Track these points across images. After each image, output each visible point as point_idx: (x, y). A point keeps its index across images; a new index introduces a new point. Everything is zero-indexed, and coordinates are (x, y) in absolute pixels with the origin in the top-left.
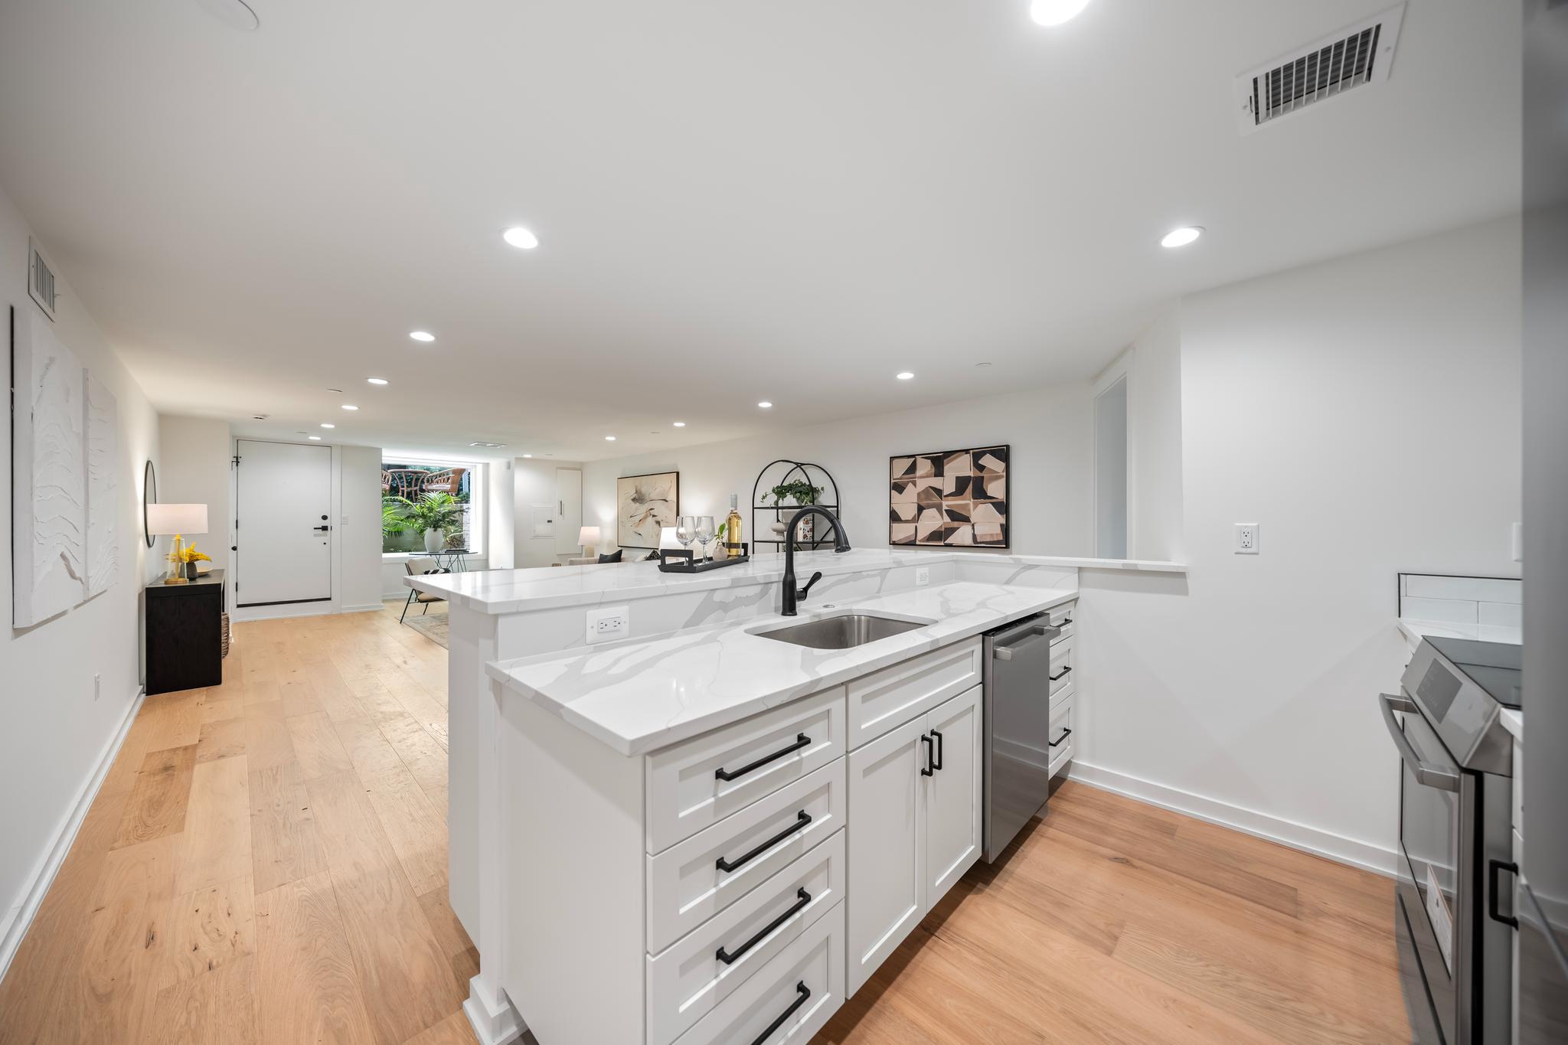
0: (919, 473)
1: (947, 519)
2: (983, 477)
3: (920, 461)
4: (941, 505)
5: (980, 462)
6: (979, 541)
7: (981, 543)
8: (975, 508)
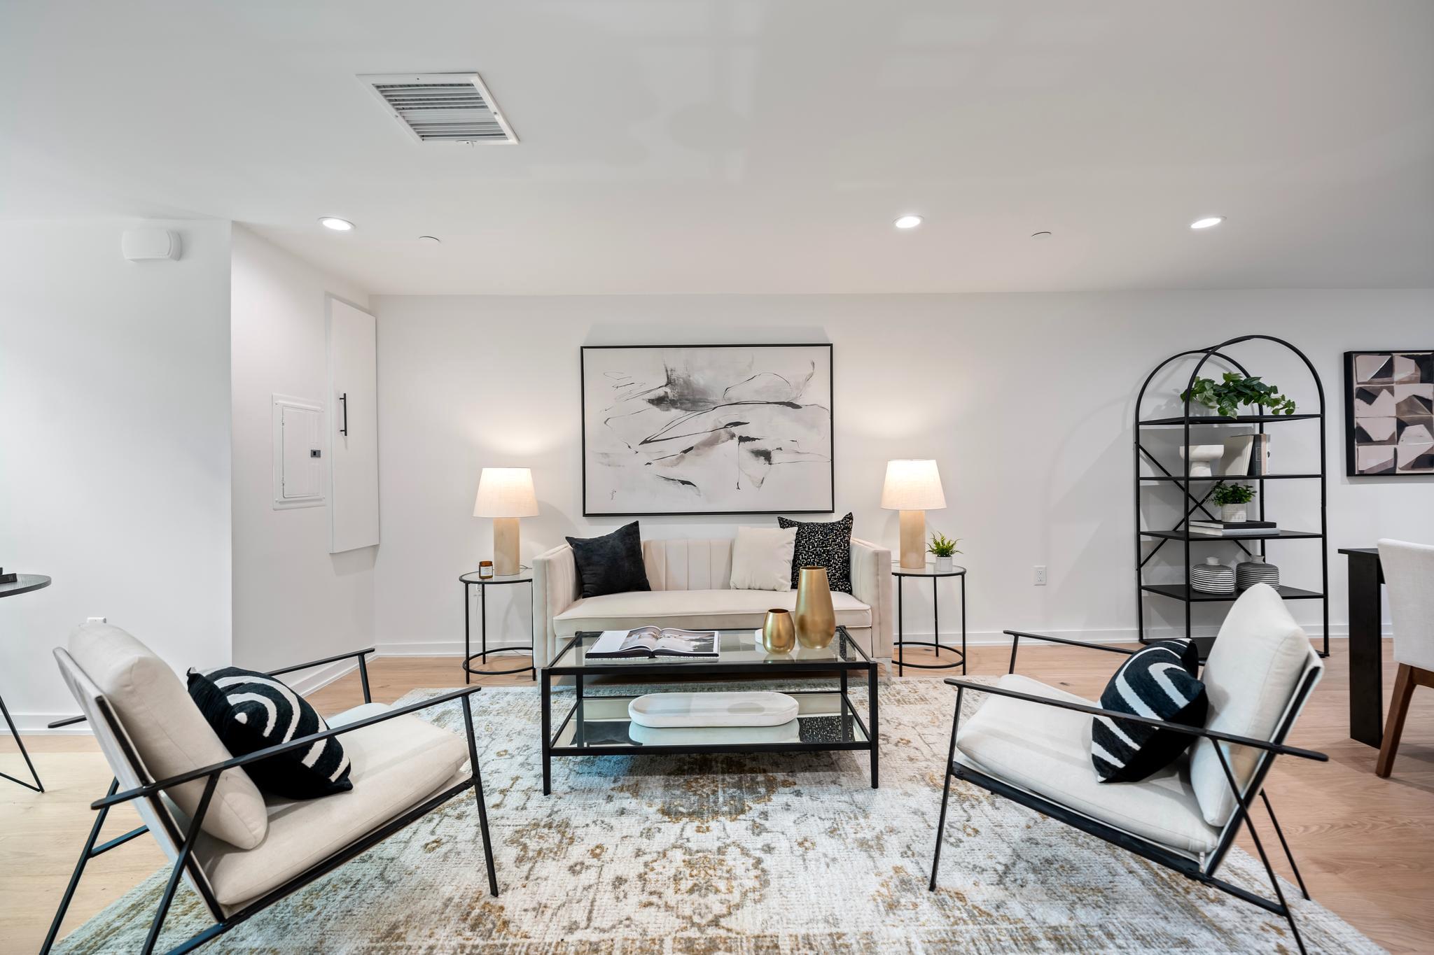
0: (1397, 376)
3: (1399, 361)
4: (1431, 420)
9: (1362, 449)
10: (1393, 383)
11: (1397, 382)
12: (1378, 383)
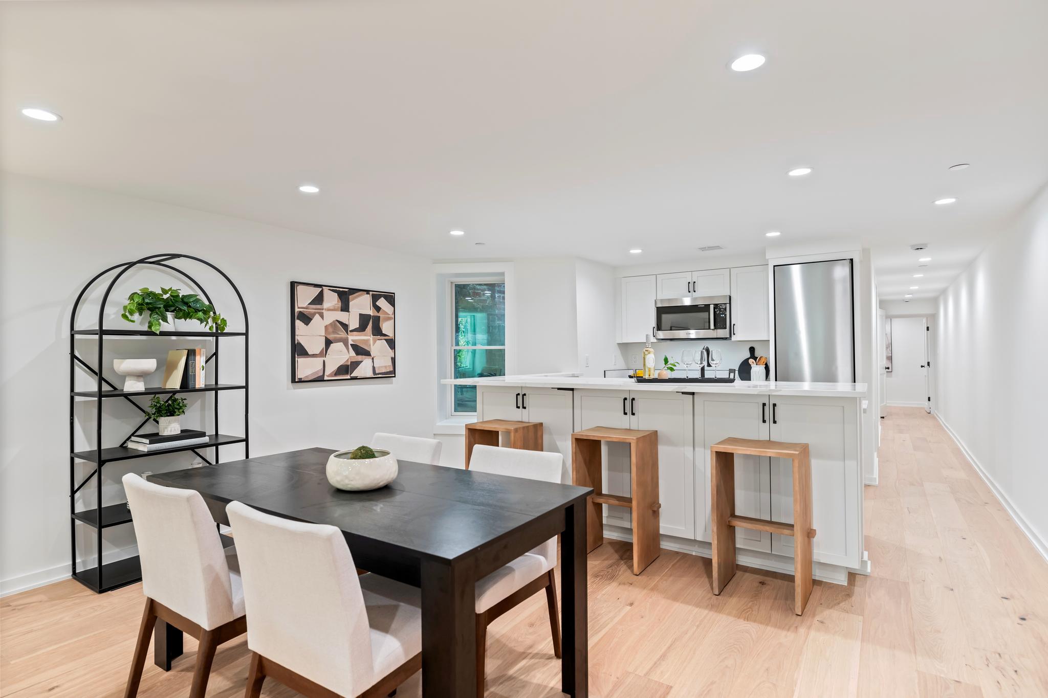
0: (326, 305)
1: (353, 353)
2: (380, 317)
3: (326, 291)
4: (347, 339)
5: (377, 303)
6: (377, 372)
7: (378, 374)
8: (373, 345)
9: (301, 361)
10: (323, 309)
11: (325, 309)
12: (313, 309)
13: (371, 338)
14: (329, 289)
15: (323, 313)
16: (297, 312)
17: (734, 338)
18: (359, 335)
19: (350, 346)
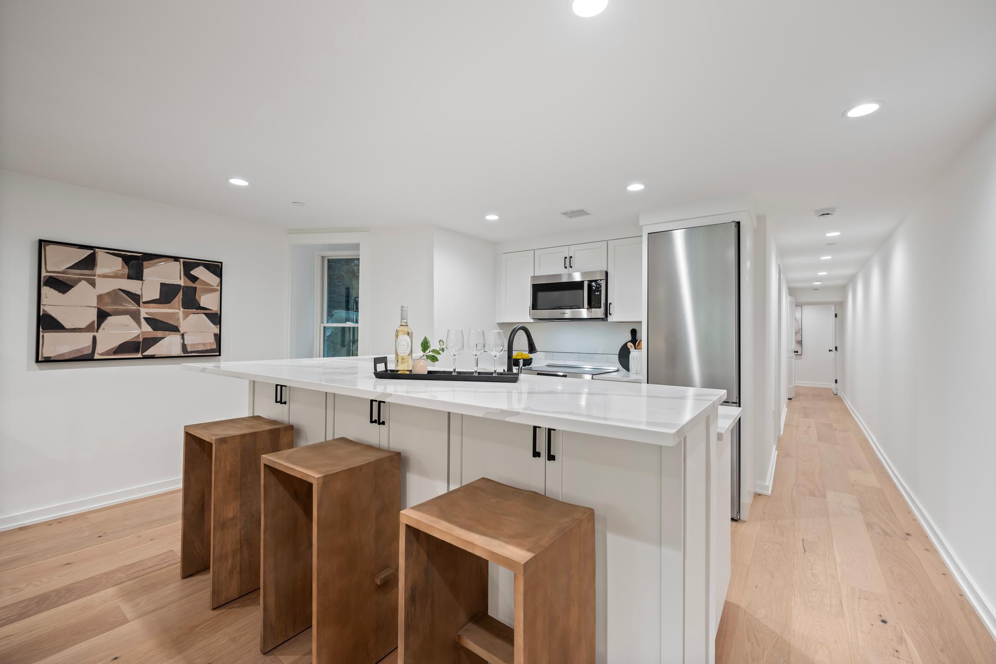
0: (99, 270)
1: (146, 328)
2: (196, 288)
3: (101, 256)
4: (139, 312)
5: (192, 272)
6: (189, 349)
7: (191, 352)
8: (185, 318)
9: (49, 337)
10: (94, 275)
11: (99, 276)
12: (76, 274)
13: (181, 312)
14: (107, 253)
15: (94, 280)
16: (45, 277)
17: (610, 319)
18: (159, 308)
19: (143, 322)
